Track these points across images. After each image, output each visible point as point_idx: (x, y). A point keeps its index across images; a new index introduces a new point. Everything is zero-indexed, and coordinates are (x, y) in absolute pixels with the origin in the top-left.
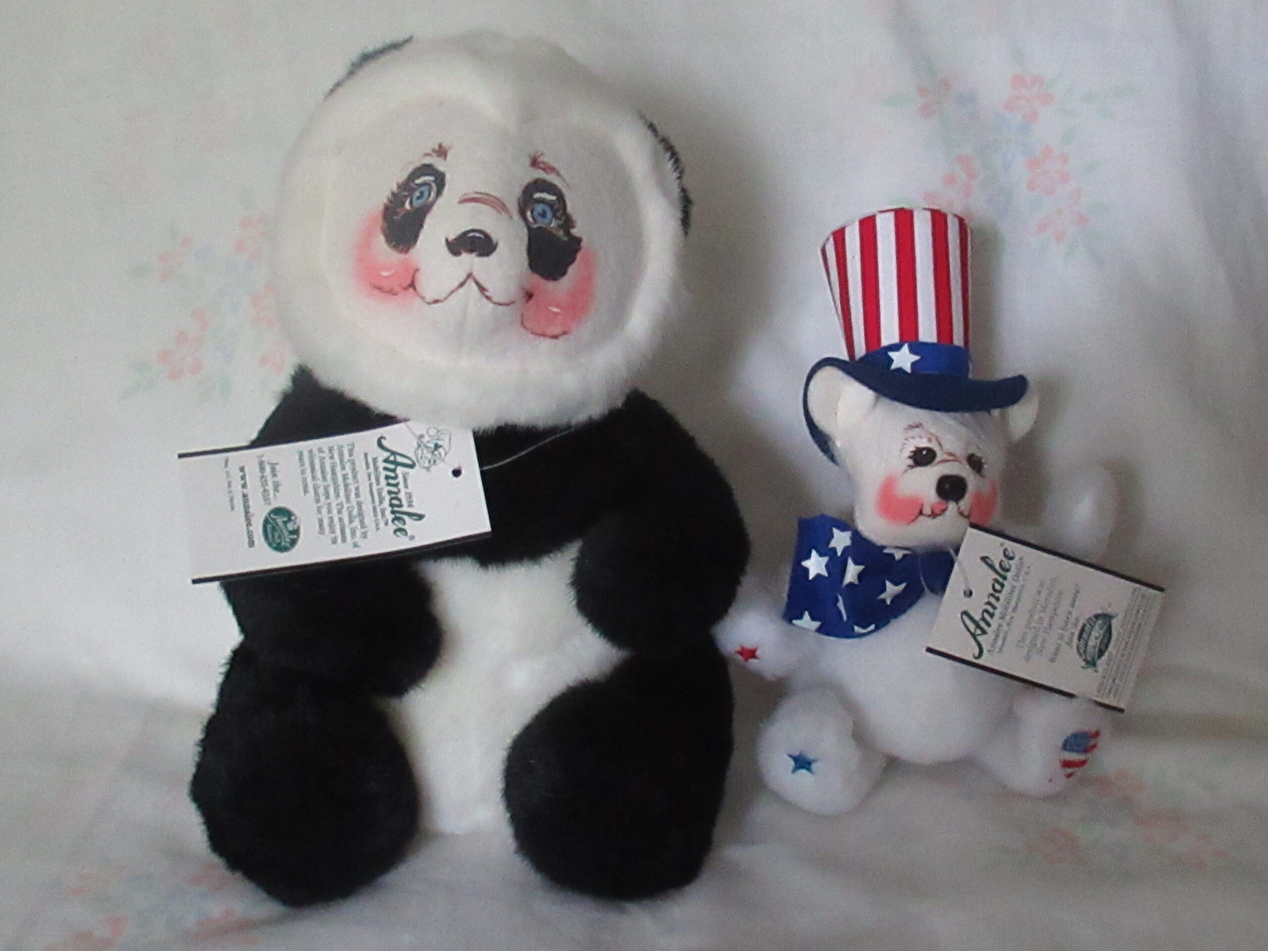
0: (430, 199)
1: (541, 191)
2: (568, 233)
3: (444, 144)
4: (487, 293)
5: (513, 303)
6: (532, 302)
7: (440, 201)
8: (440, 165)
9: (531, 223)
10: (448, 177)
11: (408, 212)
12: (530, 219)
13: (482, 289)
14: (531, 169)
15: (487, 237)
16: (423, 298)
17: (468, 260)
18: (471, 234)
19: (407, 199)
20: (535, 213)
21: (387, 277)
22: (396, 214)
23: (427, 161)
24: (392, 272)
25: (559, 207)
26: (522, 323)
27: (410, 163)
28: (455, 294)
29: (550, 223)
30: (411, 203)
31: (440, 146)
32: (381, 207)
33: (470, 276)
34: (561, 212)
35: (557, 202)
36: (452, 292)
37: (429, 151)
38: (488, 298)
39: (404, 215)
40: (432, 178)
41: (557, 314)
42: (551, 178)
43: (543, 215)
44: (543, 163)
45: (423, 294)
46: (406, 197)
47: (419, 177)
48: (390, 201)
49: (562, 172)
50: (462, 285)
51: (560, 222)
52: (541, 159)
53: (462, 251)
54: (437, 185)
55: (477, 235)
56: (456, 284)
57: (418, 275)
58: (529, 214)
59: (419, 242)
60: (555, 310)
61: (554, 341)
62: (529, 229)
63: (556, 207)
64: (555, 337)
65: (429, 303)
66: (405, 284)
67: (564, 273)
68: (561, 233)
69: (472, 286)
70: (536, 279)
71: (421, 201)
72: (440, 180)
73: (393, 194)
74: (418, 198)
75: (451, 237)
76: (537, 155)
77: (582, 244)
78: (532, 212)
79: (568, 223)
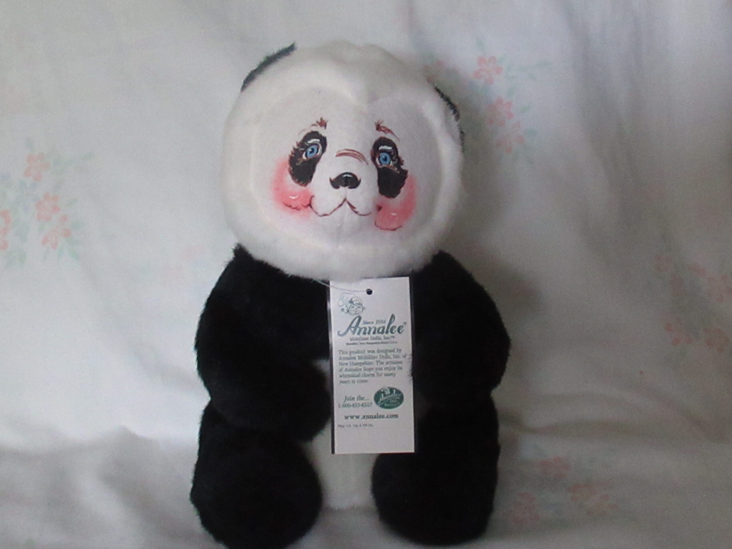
0: (318, 154)
1: (383, 145)
2: (399, 169)
3: (324, 119)
4: (356, 210)
5: (370, 213)
6: (381, 212)
7: (324, 155)
8: (322, 132)
9: (379, 166)
10: (328, 140)
11: (304, 162)
12: (378, 163)
13: (352, 207)
14: (377, 132)
15: (354, 177)
16: (316, 213)
17: (343, 190)
18: (345, 176)
19: (303, 153)
20: (381, 159)
21: (294, 200)
22: (298, 161)
23: (314, 129)
24: (297, 197)
25: (394, 154)
26: (375, 224)
27: (304, 130)
28: (336, 211)
29: (390, 163)
30: (306, 155)
31: (321, 119)
32: (288, 158)
33: (345, 200)
34: (395, 156)
35: (392, 150)
36: (335, 210)
37: (315, 122)
38: (356, 212)
39: (302, 163)
40: (318, 140)
41: (394, 216)
42: (388, 136)
43: (385, 159)
44: (384, 127)
45: (317, 211)
46: (303, 151)
47: (310, 139)
48: (292, 153)
49: (394, 132)
50: (340, 205)
51: (396, 162)
52: (382, 125)
53: (340, 186)
54: (322, 145)
55: (348, 176)
56: (336, 206)
57: (313, 199)
58: (377, 160)
59: (313, 180)
60: (394, 214)
61: (394, 232)
62: (379, 169)
63: (392, 153)
64: (395, 230)
65: (321, 216)
66: (305, 205)
67: (398, 192)
68: (396, 169)
69: (346, 206)
70: (383, 198)
71: (313, 155)
72: (324, 141)
73: (295, 149)
74: (311, 152)
75: (333, 177)
76: (379, 123)
77: (409, 173)
78: (379, 158)
79: (399, 162)
